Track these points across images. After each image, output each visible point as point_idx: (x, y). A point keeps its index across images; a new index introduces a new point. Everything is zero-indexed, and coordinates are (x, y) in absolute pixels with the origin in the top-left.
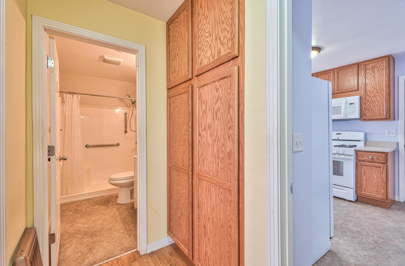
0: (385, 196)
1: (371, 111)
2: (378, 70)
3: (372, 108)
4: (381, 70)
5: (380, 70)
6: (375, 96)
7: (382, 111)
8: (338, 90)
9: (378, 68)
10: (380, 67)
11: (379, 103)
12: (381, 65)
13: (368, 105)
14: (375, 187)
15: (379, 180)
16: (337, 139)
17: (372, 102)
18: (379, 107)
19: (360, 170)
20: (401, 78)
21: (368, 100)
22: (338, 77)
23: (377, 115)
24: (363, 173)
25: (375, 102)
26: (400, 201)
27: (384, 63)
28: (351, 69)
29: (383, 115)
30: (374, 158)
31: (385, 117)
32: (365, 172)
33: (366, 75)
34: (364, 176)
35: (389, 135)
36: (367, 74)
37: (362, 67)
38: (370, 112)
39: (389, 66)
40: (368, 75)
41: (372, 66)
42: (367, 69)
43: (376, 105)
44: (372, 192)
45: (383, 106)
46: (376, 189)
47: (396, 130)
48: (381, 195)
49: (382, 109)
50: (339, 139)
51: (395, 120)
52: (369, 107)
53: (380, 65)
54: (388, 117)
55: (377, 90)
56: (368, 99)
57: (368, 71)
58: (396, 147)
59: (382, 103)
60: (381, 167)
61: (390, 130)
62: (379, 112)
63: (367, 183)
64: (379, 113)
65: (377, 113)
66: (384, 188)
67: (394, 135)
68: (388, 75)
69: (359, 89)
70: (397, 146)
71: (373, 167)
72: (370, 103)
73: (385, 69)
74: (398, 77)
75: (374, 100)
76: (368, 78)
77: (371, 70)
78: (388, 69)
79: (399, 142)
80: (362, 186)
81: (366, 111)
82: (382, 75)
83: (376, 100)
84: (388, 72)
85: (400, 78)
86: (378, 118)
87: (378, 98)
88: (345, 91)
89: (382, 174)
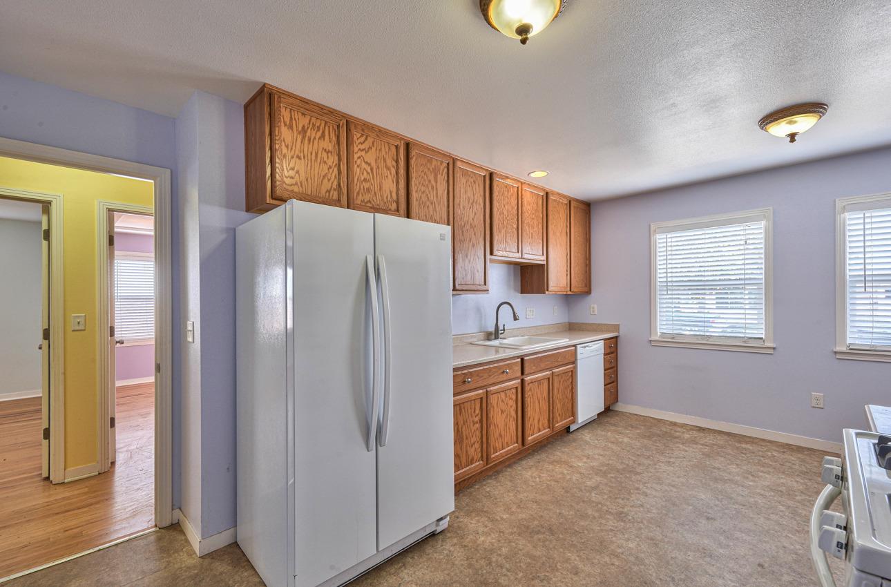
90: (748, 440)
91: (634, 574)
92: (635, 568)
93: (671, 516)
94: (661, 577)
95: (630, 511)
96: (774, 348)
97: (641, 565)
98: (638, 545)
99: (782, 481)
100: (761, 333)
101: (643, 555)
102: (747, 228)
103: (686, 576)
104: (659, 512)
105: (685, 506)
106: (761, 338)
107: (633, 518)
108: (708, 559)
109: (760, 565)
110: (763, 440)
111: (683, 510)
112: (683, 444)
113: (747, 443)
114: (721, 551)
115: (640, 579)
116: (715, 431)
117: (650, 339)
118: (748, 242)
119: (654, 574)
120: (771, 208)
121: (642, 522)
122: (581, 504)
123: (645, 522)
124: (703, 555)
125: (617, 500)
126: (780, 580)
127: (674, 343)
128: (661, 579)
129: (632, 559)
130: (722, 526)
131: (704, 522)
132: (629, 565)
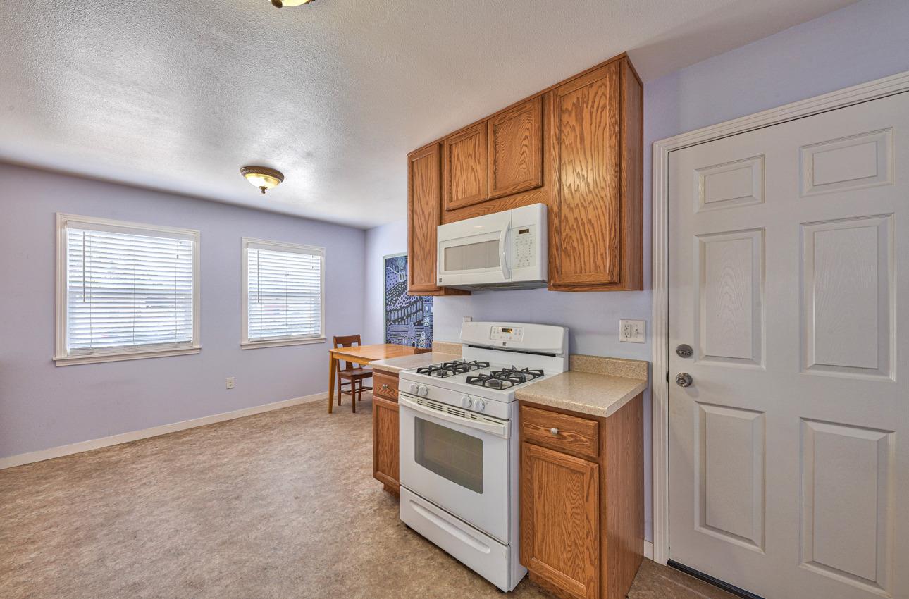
0: (594, 590)
1: (572, 258)
2: (591, 113)
3: (576, 246)
4: (600, 109)
5: (597, 110)
6: (582, 205)
7: (602, 255)
8: (496, 188)
9: (590, 104)
10: (597, 100)
11: (593, 228)
12: (600, 94)
13: (567, 235)
14: (568, 548)
15: (577, 522)
16: (500, 345)
17: (575, 227)
18: (594, 242)
19: (529, 477)
20: (660, 147)
21: (566, 218)
22: (495, 143)
23: (587, 269)
24: (536, 487)
25: (583, 223)
26: (657, 560)
27: (606, 87)
28: (525, 115)
29: (605, 271)
30: (565, 434)
31: (606, 279)
32: (540, 483)
33: (561, 131)
34: (539, 497)
35: (629, 340)
36: (563, 128)
37: (551, 106)
38: (570, 261)
39: (620, 96)
40: (567, 130)
41: (575, 100)
42: (564, 112)
43: (586, 235)
44: (561, 564)
45: (604, 241)
46: (570, 554)
47: (646, 321)
48: (584, 583)
49: (603, 251)
50: (508, 346)
51: (641, 289)
52: (569, 242)
53: (596, 93)
54: (616, 279)
55: (588, 183)
56: (565, 216)
57: (566, 118)
58: (646, 379)
59: (602, 230)
60: (583, 474)
61: (630, 323)
62: (594, 261)
63: (547, 528)
64: (592, 264)
65: (587, 265)
66: (593, 558)
67: (640, 339)
68: (617, 128)
69: (546, 182)
70: (648, 378)
71: (562, 469)
72: (571, 230)
73: (610, 104)
74: (652, 145)
75: (582, 220)
76: (567, 143)
77: (573, 114)
78: (617, 106)
79: (654, 361)
80: (534, 533)
81: (560, 259)
82: (601, 129)
83: (585, 220)
84: (617, 117)
85: (656, 147)
86: (591, 280)
87: (590, 209)
88: (510, 190)
89: (587, 500)
90: (182, 434)
91: (251, 573)
92: (245, 570)
93: (211, 517)
94: (267, 555)
95: (173, 543)
96: (200, 349)
97: (245, 564)
98: (221, 555)
99: (240, 447)
100: (189, 337)
101: (235, 558)
102: (179, 244)
103: (277, 539)
104: (198, 522)
105: (210, 504)
106: (189, 342)
107: (186, 545)
108: (272, 519)
109: (296, 498)
110: (192, 429)
111: (213, 507)
112: (133, 463)
113: (183, 436)
114: (271, 508)
115: (258, 571)
116: (148, 440)
117: (54, 359)
118: (180, 257)
119: (261, 559)
120: (199, 231)
121: (198, 541)
122: (111, 583)
123: (200, 538)
124: (267, 520)
125: (147, 546)
126: (312, 496)
127: (90, 359)
128: (269, 557)
129: (234, 567)
130: (250, 496)
131: (237, 502)
132: (238, 573)
